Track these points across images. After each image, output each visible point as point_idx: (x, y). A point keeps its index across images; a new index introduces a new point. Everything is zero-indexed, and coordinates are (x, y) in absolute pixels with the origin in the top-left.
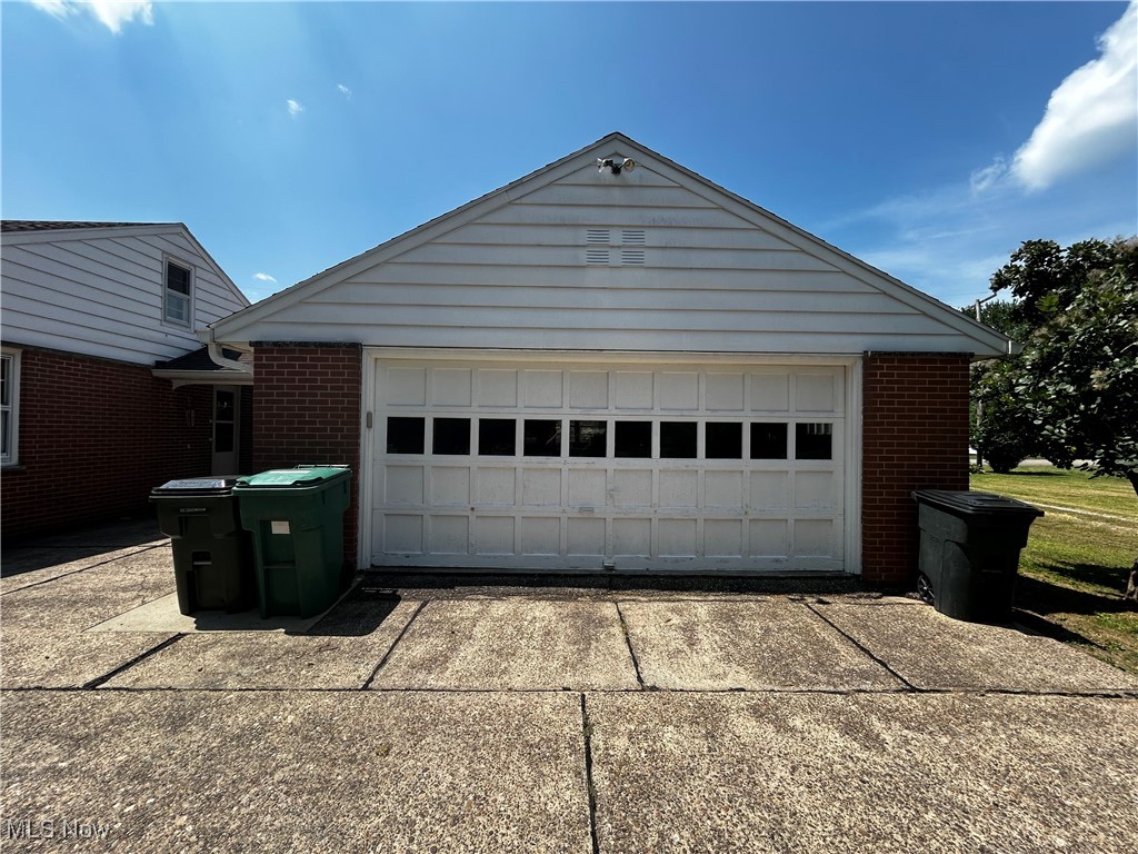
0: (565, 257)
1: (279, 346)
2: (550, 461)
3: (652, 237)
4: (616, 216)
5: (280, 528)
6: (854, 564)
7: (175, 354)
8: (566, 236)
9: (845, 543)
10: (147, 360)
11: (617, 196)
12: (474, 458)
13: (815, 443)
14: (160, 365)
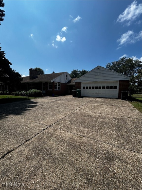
0: (95, 75)
1: (77, 82)
2: (94, 89)
3: (101, 73)
4: (99, 72)
5: (78, 93)
6: (118, 98)
7: (66, 82)
8: (95, 74)
9: (117, 95)
10: (65, 83)
11: (99, 70)
12: (88, 89)
13: (115, 88)
14: (66, 83)
